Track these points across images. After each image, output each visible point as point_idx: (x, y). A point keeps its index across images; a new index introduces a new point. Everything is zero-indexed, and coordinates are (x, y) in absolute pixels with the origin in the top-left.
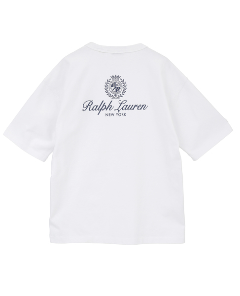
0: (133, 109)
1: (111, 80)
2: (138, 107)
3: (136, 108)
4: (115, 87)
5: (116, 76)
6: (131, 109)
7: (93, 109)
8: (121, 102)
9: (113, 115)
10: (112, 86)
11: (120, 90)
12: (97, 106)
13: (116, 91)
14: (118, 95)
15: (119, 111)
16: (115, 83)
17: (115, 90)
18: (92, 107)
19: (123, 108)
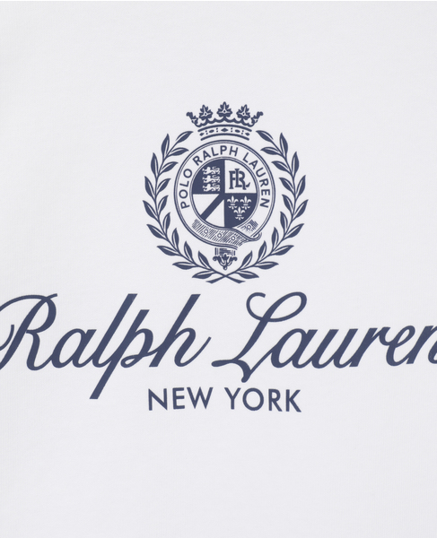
0: (355, 361)
1: (192, 143)
2: (394, 345)
3: (377, 350)
4: (222, 196)
5: (225, 110)
6: (336, 357)
7: (55, 359)
8: (260, 307)
9: (201, 398)
10: (198, 187)
11: (259, 215)
12: (87, 336)
13: (231, 220)
14: (241, 252)
15: (247, 372)
16: (219, 164)
17: (218, 217)
18: (48, 340)
19: (275, 352)
